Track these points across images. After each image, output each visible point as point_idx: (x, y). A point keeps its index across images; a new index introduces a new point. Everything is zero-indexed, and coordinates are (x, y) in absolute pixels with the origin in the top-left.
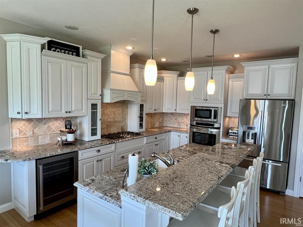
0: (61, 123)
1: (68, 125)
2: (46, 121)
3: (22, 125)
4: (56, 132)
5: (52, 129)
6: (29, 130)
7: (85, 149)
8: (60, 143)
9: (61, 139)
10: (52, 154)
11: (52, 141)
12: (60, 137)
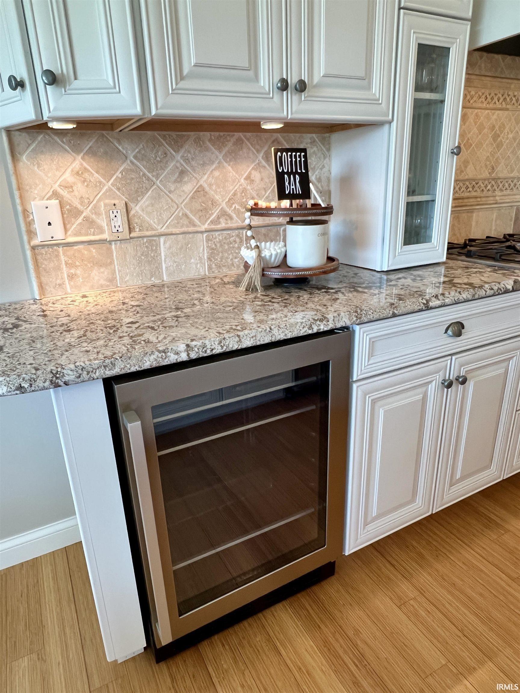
0: (256, 175)
1: (289, 174)
2: (187, 160)
3: (68, 177)
4: (236, 222)
5: (214, 203)
6: (105, 205)
7: (394, 315)
8: (255, 275)
9: (259, 256)
10: (204, 346)
11: (219, 267)
12: (253, 243)
